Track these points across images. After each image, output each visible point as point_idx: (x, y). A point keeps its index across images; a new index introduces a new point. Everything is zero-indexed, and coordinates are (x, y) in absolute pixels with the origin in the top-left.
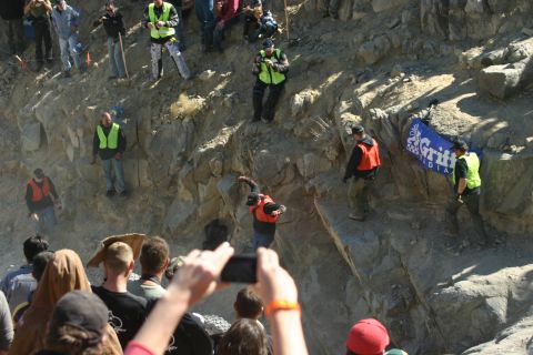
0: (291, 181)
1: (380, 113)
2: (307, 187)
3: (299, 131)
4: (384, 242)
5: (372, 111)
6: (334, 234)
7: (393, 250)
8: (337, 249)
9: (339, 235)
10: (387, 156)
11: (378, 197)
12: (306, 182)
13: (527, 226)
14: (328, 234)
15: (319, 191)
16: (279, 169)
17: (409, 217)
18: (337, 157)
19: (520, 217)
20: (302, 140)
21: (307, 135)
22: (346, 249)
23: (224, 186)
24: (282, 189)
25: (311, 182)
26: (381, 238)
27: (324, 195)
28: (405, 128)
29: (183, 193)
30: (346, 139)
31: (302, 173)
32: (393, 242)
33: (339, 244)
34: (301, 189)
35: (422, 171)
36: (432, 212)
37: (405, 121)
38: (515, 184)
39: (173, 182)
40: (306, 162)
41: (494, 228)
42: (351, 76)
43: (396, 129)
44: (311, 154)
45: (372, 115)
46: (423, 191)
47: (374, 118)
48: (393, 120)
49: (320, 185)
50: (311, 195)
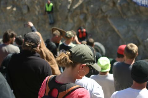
0: (101, 14)
7: (132, 30)
9: (116, 27)
10: (127, 3)
11: (126, 15)
12: (105, 13)
14: (112, 28)
16: (97, 10)
17: (135, 20)
18: (113, 5)
20: (103, 1)
22: (118, 31)
23: (81, 17)
26: (128, 27)
27: (110, 16)
29: (70, 20)
31: (103, 11)
33: (116, 30)
34: (104, 16)
35: (138, 6)
39: (67, 18)
40: (104, 8)
44: (106, 5)
46: (138, 12)
49: (109, 14)
50: (106, 17)
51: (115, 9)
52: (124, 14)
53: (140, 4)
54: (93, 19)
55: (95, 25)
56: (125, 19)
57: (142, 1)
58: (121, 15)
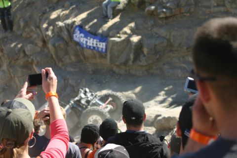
0: (23, 58)
1: (60, 24)
2: (30, 60)
3: (24, 35)
4: (66, 82)
5: (57, 23)
7: (70, 85)
10: (65, 43)
11: (62, 61)
12: (29, 57)
13: (129, 70)
15: (35, 62)
16: (17, 52)
17: (77, 70)
18: (43, 45)
19: (126, 66)
20: (26, 38)
21: (28, 36)
24: (19, 62)
25: (32, 57)
26: (65, 80)
27: (38, 63)
28: (72, 30)
30: (46, 37)
31: (27, 53)
32: (70, 81)
34: (27, 61)
35: (81, 49)
36: (87, 67)
37: (72, 27)
38: (122, 52)
40: (29, 48)
41: (115, 72)
42: (46, 8)
43: (68, 31)
44: (31, 45)
45: (57, 25)
46: (82, 58)
47: (58, 26)
48: (67, 27)
49: (36, 58)
50: (32, 63)
51: (46, 50)
52: (60, 60)
53: (85, 46)
54: (10, 65)
55: (12, 75)
56: (60, 68)
57: (89, 41)
58: (55, 61)
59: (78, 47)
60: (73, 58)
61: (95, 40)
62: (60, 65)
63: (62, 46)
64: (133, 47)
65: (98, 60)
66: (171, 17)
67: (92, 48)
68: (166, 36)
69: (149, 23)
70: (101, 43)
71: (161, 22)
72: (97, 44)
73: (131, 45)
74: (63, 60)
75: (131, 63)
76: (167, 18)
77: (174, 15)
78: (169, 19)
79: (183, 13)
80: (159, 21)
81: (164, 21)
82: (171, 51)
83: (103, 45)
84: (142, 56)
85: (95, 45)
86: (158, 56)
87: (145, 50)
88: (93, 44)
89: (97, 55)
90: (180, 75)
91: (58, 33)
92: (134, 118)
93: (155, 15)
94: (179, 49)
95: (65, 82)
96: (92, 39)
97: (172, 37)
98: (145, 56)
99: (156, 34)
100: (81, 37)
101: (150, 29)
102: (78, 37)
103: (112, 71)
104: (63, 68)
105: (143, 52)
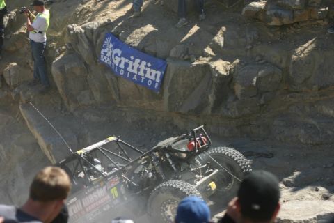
1: (77, 28)
2: (13, 95)
4: (81, 141)
5: (70, 26)
6: (37, 135)
8: (39, 147)
9: (42, 135)
10: (83, 65)
11: (76, 101)
12: (11, 91)
14: (32, 135)
15: (23, 99)
19: (198, 116)
21: (12, 49)
22: (48, 147)
25: (16, 90)
28: (98, 41)
31: (8, 82)
33: (42, 143)
34: (8, 97)
35: (114, 79)
36: (124, 114)
37: (98, 36)
38: (194, 89)
40: (12, 72)
41: (177, 126)
43: (91, 42)
45: (70, 30)
46: (115, 96)
47: (72, 32)
48: (89, 34)
49: (25, 92)
50: (16, 102)
52: (72, 98)
53: (122, 73)
56: (72, 114)
57: (131, 63)
58: (62, 99)
59: (108, 76)
60: (97, 96)
61: (144, 63)
62: (72, 108)
63: (78, 72)
64: (215, 80)
65: (146, 103)
66: (292, 25)
67: (135, 78)
68: (281, 62)
69: (248, 36)
70: (154, 72)
71: (272, 35)
72: (145, 72)
73: (211, 77)
74: (78, 98)
75: (208, 110)
76: (283, 27)
77: (298, 23)
78: (288, 30)
79: (316, 20)
80: (269, 33)
81: (278, 33)
82: (288, 92)
83: (156, 75)
84: (230, 99)
85: (141, 73)
86: (262, 101)
87: (238, 88)
88: (139, 69)
89: (145, 93)
90: (302, 141)
91: (70, 45)
92: (257, 207)
93: (260, 21)
94: (304, 89)
95: (79, 142)
96: (138, 61)
97: (291, 66)
98: (236, 99)
99: (262, 57)
100: (116, 55)
101: (249, 47)
102: (110, 54)
103: (172, 124)
104: (76, 114)
105: (233, 92)
